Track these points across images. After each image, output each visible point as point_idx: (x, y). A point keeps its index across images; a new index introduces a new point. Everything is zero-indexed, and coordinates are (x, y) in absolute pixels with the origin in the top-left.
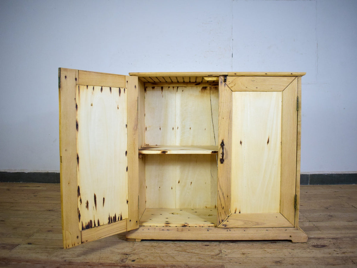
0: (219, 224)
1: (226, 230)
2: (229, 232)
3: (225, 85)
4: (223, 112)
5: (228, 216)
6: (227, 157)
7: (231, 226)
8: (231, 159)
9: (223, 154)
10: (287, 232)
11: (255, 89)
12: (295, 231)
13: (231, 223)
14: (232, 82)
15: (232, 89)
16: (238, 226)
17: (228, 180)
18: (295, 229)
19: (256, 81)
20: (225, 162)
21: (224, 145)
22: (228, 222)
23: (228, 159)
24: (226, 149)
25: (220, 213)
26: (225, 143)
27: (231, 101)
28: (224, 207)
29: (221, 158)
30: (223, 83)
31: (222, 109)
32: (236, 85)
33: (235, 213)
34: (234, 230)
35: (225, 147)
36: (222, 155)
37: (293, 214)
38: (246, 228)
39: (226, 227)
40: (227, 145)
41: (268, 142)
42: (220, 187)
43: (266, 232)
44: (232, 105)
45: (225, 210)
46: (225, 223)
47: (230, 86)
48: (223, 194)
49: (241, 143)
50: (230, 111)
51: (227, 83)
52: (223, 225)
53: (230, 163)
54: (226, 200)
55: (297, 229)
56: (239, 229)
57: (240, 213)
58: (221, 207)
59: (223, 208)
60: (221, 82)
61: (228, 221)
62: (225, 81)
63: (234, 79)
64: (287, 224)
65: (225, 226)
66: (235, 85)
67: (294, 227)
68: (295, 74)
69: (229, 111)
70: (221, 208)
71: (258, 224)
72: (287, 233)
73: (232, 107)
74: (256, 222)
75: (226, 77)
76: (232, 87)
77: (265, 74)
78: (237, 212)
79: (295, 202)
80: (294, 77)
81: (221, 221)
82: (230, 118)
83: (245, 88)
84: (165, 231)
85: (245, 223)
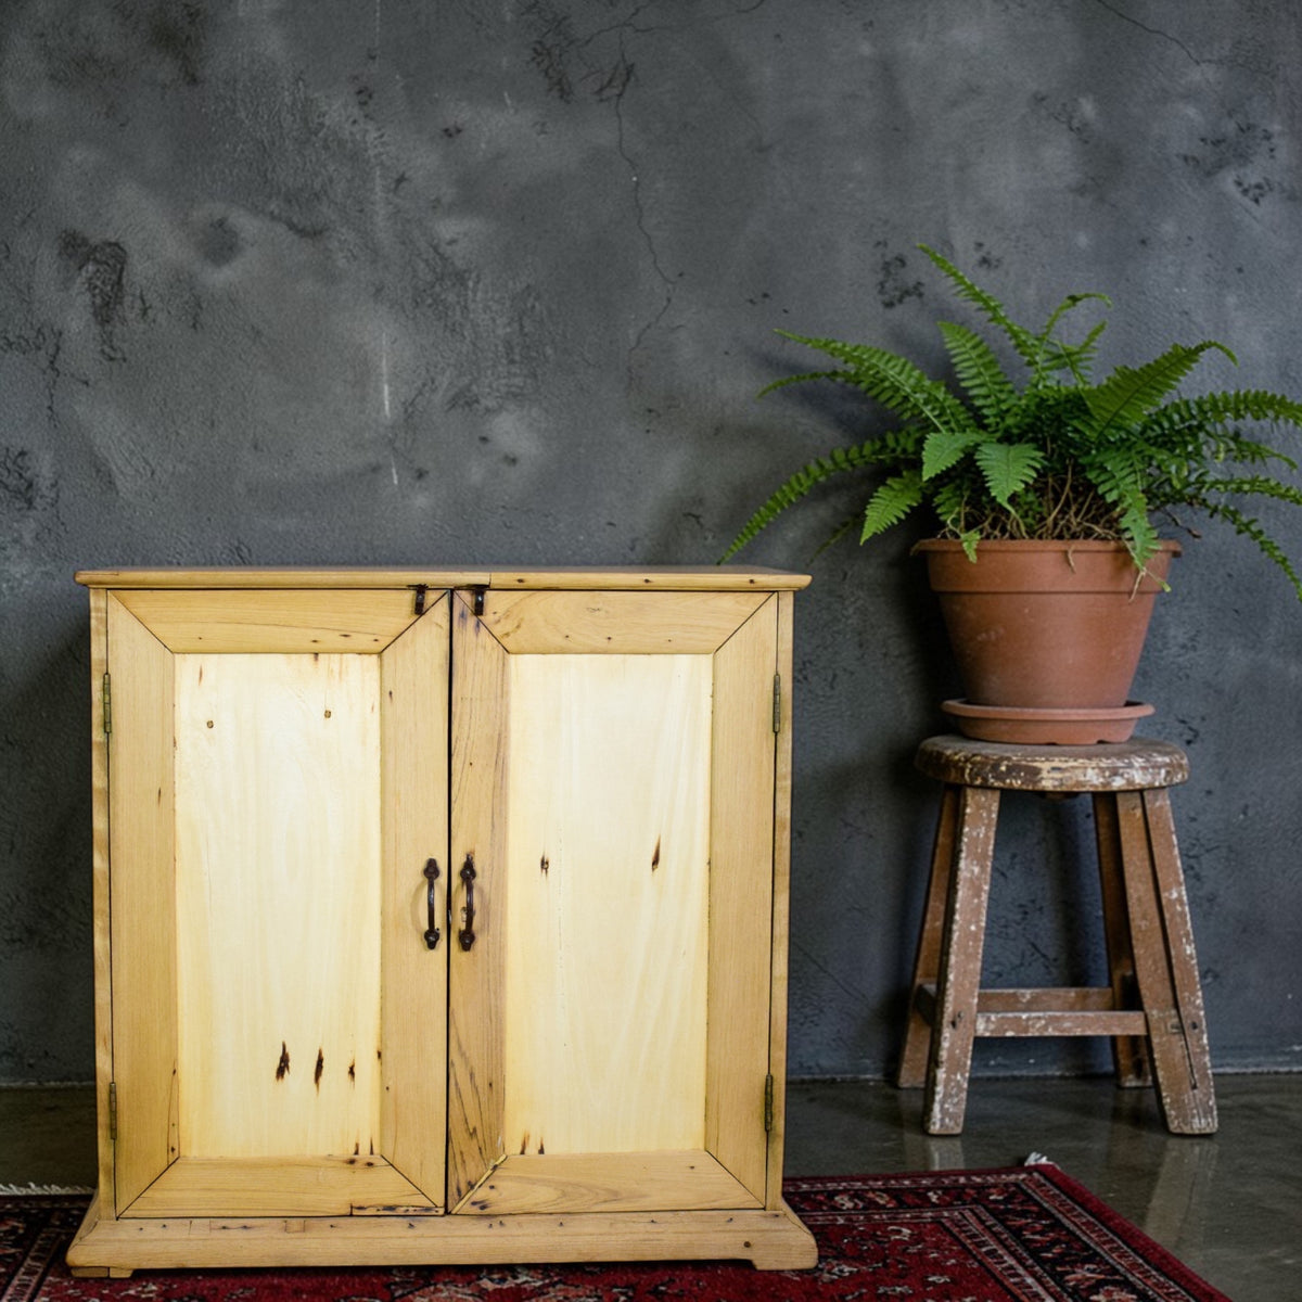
0: (457, 1197)
1: (486, 1223)
2: (497, 1230)
3: (478, 626)
4: (468, 738)
5: (495, 1167)
6: (486, 926)
7: (504, 1207)
8: (502, 934)
9: (469, 910)
10: (731, 1226)
11: (602, 643)
12: (766, 1225)
13: (506, 1193)
14: (507, 615)
15: (509, 643)
16: (537, 1204)
17: (493, 1018)
18: (765, 1217)
19: (607, 612)
20: (480, 943)
21: (473, 874)
22: (494, 1192)
23: (491, 933)
24: (481, 891)
25: (462, 1153)
26: (478, 867)
27: (503, 693)
28: (475, 1130)
29: (463, 927)
30: (472, 621)
31: (466, 728)
32: (523, 626)
33: (523, 1153)
34: (519, 1223)
35: (477, 882)
36: (465, 916)
37: (759, 1153)
38: (569, 1213)
39: (484, 1212)
40: (487, 874)
41: (655, 862)
42: (460, 1047)
43: (651, 1227)
44: (508, 712)
45: (481, 1143)
46: (480, 1194)
47: (498, 630)
48: (472, 1076)
49: (544, 864)
50: (500, 735)
51: (488, 617)
52: (474, 1203)
53: (502, 948)
54: (484, 1099)
55: (777, 1216)
56: (538, 1217)
57: (541, 1151)
58: (463, 1128)
59: (473, 1134)
60: (462, 615)
61: (492, 1187)
62: (479, 609)
63: (516, 604)
64: (737, 1196)
65: (483, 1208)
66: (518, 627)
67: (764, 1209)
68: (764, 584)
69: (497, 732)
70: (466, 1136)
71: (615, 1196)
72: (735, 1231)
73: (506, 717)
74: (607, 1190)
75: (482, 594)
76: (507, 634)
77: (645, 584)
78: (532, 1150)
79: (766, 1104)
80: (764, 596)
81: (463, 1187)
82: (500, 763)
83: (560, 641)
84: (231, 1232)
85: (564, 1194)
